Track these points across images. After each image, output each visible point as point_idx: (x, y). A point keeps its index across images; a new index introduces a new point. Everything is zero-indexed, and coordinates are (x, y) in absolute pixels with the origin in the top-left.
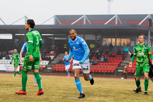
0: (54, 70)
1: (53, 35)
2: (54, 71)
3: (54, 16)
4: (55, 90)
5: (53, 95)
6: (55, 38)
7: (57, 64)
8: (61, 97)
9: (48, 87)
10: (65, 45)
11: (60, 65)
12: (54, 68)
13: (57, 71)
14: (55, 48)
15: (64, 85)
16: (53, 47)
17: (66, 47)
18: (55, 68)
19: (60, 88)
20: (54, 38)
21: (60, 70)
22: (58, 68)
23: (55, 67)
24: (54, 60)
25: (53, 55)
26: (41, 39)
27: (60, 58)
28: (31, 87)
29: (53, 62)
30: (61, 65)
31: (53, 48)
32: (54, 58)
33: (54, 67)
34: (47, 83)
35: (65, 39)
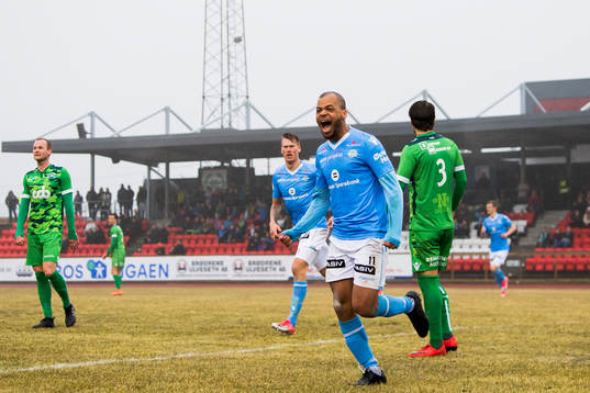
0: (529, 268)
1: (518, 149)
2: (527, 272)
3: (521, 87)
4: (543, 337)
5: (539, 354)
6: (529, 161)
7: (537, 246)
8: (569, 358)
9: (519, 327)
10: (563, 183)
11: (548, 249)
12: (531, 263)
13: (539, 272)
14: (529, 193)
15: (570, 317)
16: (523, 190)
17: (565, 191)
18: (532, 260)
19: (561, 327)
20: (524, 162)
21: (549, 267)
22: (543, 260)
23: (532, 257)
24: (529, 234)
25: (523, 219)
26: (461, 168)
27: (548, 225)
28: (462, 328)
29: (523, 242)
30: (551, 250)
31: (522, 194)
32: (526, 228)
33: (528, 260)
34: (512, 313)
35: (562, 160)
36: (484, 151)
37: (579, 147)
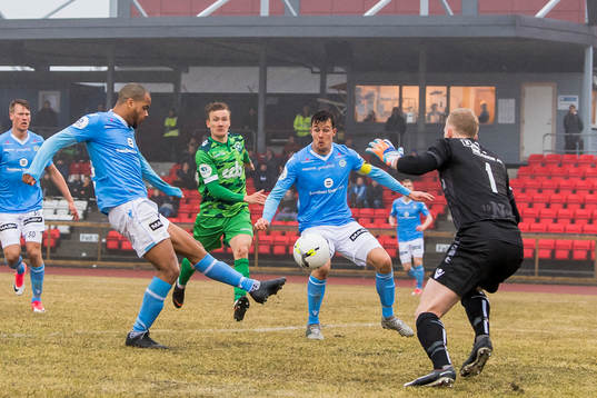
0: (112, 245)
1: (105, 68)
2: (111, 251)
5: (106, 378)
8: (146, 386)
12: (114, 239)
13: (126, 253)
20: (111, 87)
33: (112, 234)
35: (168, 88)
36: (52, 69)
37: (192, 70)
